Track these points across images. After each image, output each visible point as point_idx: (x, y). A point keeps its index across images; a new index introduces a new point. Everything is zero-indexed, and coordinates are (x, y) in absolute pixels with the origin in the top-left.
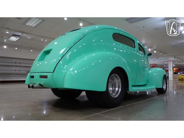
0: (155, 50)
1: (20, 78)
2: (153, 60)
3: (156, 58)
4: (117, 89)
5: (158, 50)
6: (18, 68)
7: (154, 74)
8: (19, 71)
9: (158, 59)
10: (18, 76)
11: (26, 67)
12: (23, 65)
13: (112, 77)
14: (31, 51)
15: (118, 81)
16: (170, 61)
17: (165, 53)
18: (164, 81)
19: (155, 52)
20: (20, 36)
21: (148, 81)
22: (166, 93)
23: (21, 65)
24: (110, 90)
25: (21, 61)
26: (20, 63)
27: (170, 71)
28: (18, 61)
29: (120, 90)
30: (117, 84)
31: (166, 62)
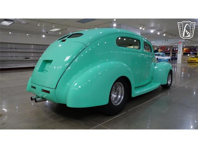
0: (165, 33)
1: (17, 65)
2: (162, 42)
3: (165, 40)
4: (119, 96)
5: (167, 33)
6: (14, 54)
7: (160, 70)
8: (16, 57)
9: (168, 41)
10: (15, 63)
11: (23, 52)
12: (19, 50)
13: (116, 85)
14: (28, 35)
15: (121, 89)
16: (180, 43)
17: (175, 35)
18: (169, 76)
19: (164, 35)
20: (13, 20)
21: (152, 78)
22: (170, 88)
23: (17, 51)
24: (113, 97)
25: (16, 46)
26: (16, 48)
27: (179, 53)
28: (14, 46)
29: (123, 97)
30: (120, 91)
31: (176, 43)
